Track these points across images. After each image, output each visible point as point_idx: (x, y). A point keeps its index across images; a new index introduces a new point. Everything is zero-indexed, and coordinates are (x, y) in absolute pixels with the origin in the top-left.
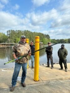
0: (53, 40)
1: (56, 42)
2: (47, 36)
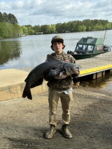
0: (27, 26)
1: (33, 31)
2: (10, 18)
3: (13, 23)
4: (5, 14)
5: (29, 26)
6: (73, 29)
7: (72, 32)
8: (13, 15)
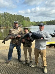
0: (34, 22)
1: (36, 24)
2: (27, 19)
3: (28, 21)
4: (25, 17)
5: (35, 22)
6: (54, 24)
7: (53, 24)
8: (28, 18)
